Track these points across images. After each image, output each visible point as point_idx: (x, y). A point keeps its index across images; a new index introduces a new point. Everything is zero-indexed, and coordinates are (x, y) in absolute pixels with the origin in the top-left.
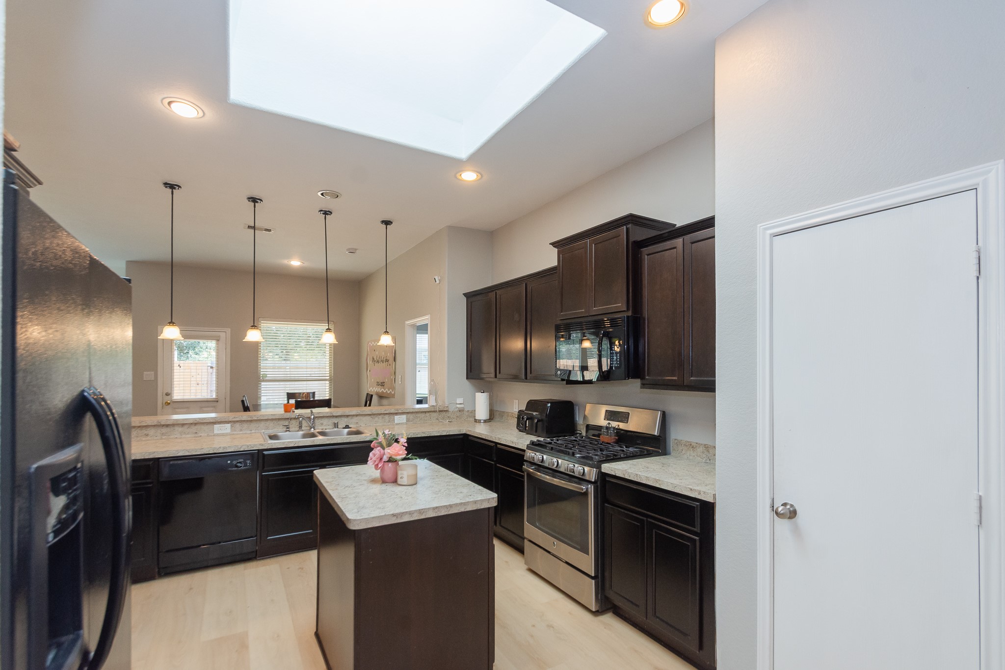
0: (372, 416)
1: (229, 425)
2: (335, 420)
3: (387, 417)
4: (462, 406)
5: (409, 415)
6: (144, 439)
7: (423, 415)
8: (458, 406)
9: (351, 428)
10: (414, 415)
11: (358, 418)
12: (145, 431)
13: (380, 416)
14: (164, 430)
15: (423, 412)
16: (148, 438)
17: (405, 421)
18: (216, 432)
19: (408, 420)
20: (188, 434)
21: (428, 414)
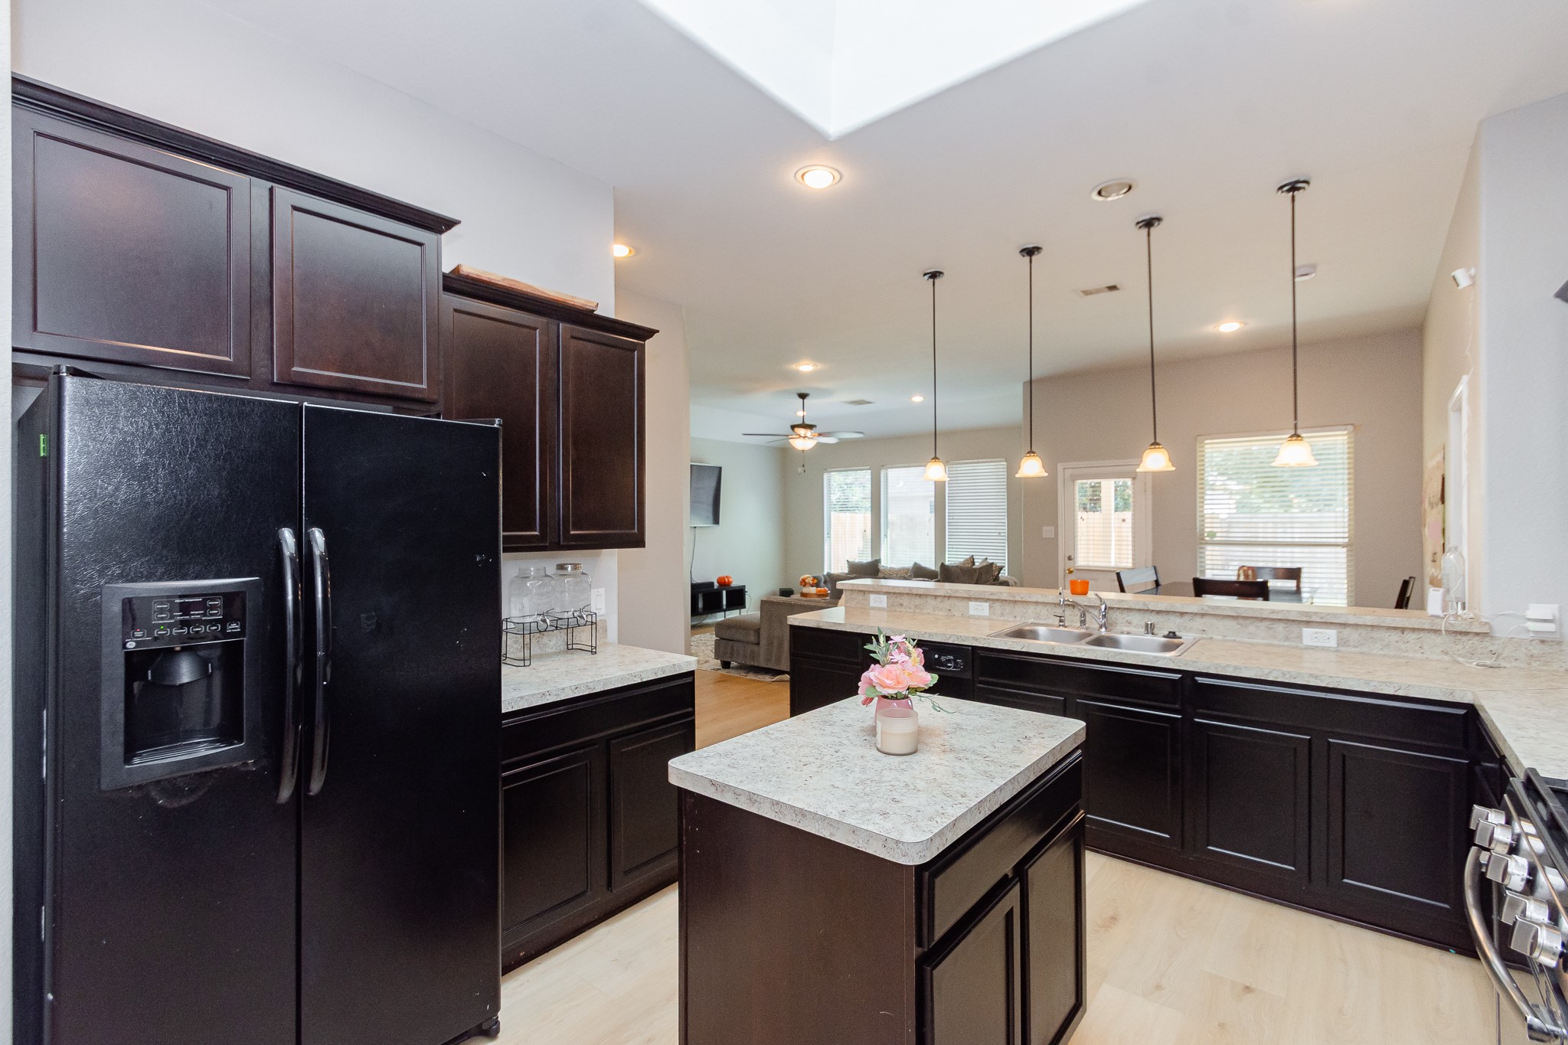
0: (1241, 621)
1: (986, 605)
2: (1152, 619)
3: (1280, 627)
4: (1551, 627)
5: (1347, 631)
6: (899, 610)
7: (1395, 636)
8: (1532, 626)
9: (1180, 638)
10: (1363, 632)
11: (1206, 620)
12: (899, 600)
13: (1260, 624)
14: (918, 601)
15: (1395, 628)
16: (902, 609)
17: (1333, 643)
18: (972, 612)
19: (1342, 642)
20: (941, 610)
21: (1411, 636)
